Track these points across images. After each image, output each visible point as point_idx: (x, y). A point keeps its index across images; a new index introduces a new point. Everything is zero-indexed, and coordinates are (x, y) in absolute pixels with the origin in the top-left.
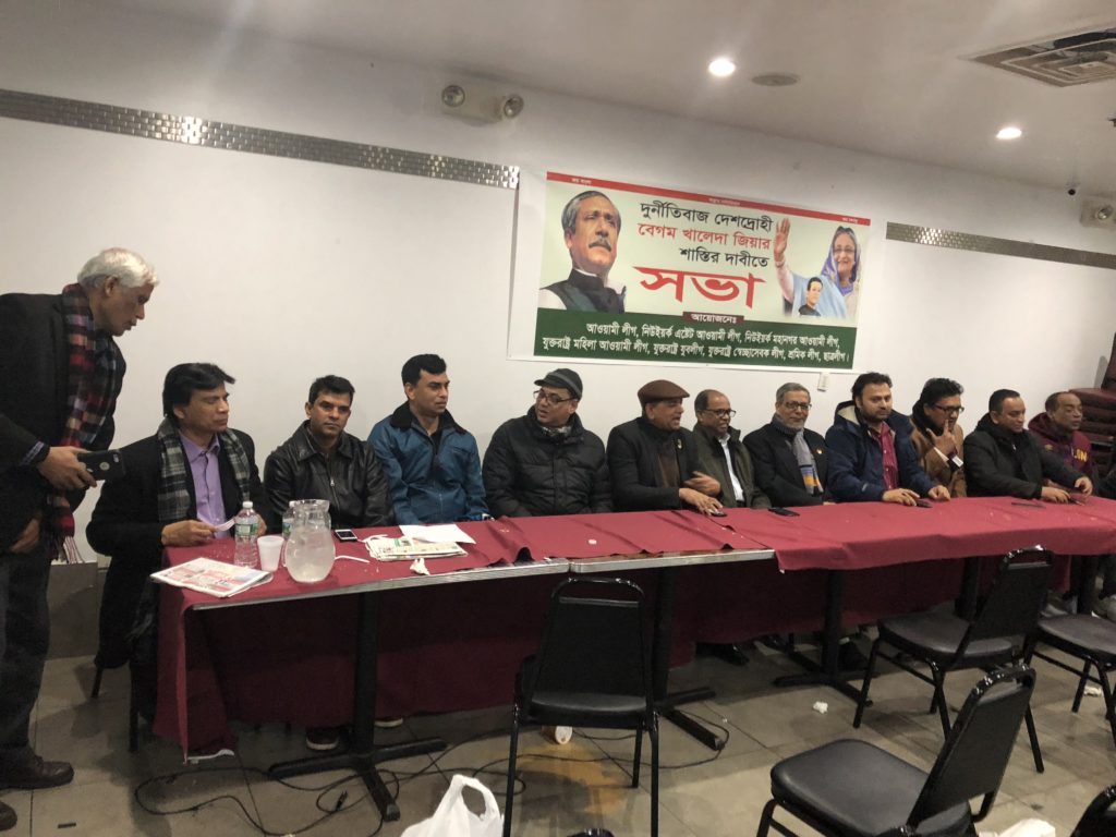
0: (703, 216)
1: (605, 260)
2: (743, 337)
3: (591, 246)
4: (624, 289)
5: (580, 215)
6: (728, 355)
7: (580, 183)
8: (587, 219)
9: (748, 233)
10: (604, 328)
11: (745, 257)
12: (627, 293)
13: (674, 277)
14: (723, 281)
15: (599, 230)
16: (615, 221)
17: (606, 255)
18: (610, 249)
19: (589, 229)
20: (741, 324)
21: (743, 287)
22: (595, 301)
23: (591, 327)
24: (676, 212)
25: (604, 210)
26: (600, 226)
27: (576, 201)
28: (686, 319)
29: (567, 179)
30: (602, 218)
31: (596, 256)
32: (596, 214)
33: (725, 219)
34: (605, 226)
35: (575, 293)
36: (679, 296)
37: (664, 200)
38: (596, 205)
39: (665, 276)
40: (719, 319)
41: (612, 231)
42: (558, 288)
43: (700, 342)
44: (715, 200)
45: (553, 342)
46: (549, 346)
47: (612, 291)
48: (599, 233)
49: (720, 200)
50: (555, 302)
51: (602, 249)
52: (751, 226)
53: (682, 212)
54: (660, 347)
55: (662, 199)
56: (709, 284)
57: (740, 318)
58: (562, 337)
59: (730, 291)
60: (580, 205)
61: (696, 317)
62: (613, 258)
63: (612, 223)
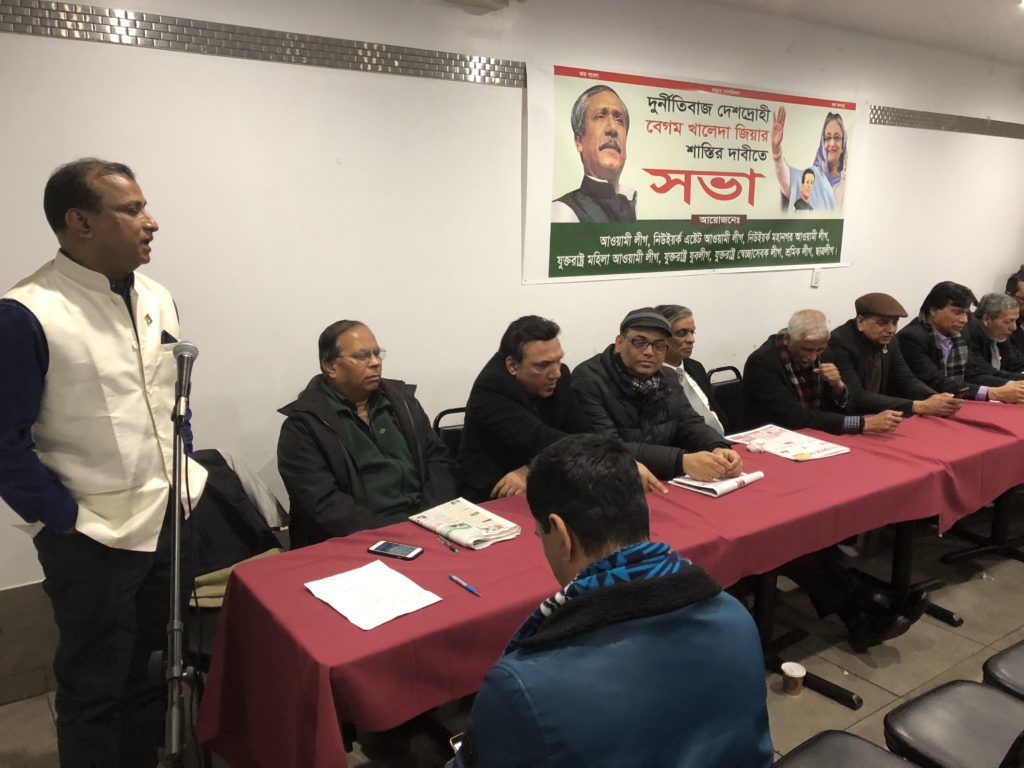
0: (707, 108)
1: (616, 163)
2: (745, 238)
3: (601, 149)
4: (635, 195)
5: (589, 114)
6: (732, 258)
7: (587, 77)
8: (596, 118)
9: (748, 125)
10: (616, 240)
11: (746, 151)
12: (638, 198)
13: (682, 177)
14: (727, 179)
15: (608, 130)
16: (622, 118)
17: (616, 158)
18: (619, 150)
19: (598, 129)
20: (745, 224)
21: (745, 182)
22: (608, 210)
23: (604, 240)
24: (682, 105)
25: (612, 107)
26: (609, 125)
27: (585, 97)
28: (695, 223)
29: (574, 72)
30: (611, 116)
31: (607, 159)
32: (605, 112)
33: (727, 110)
34: (614, 125)
35: (587, 202)
36: (687, 199)
37: (669, 92)
38: (604, 102)
39: (673, 177)
40: (724, 220)
41: (620, 130)
42: (570, 199)
43: (708, 247)
44: (717, 90)
45: (567, 260)
46: (563, 266)
47: (623, 198)
48: (608, 133)
49: (723, 90)
50: (568, 215)
51: (611, 150)
52: (751, 116)
53: (688, 105)
54: (671, 256)
55: (668, 92)
56: (715, 183)
57: (743, 217)
58: (577, 254)
59: (733, 189)
60: (588, 103)
61: (703, 220)
62: (623, 160)
63: (620, 121)
